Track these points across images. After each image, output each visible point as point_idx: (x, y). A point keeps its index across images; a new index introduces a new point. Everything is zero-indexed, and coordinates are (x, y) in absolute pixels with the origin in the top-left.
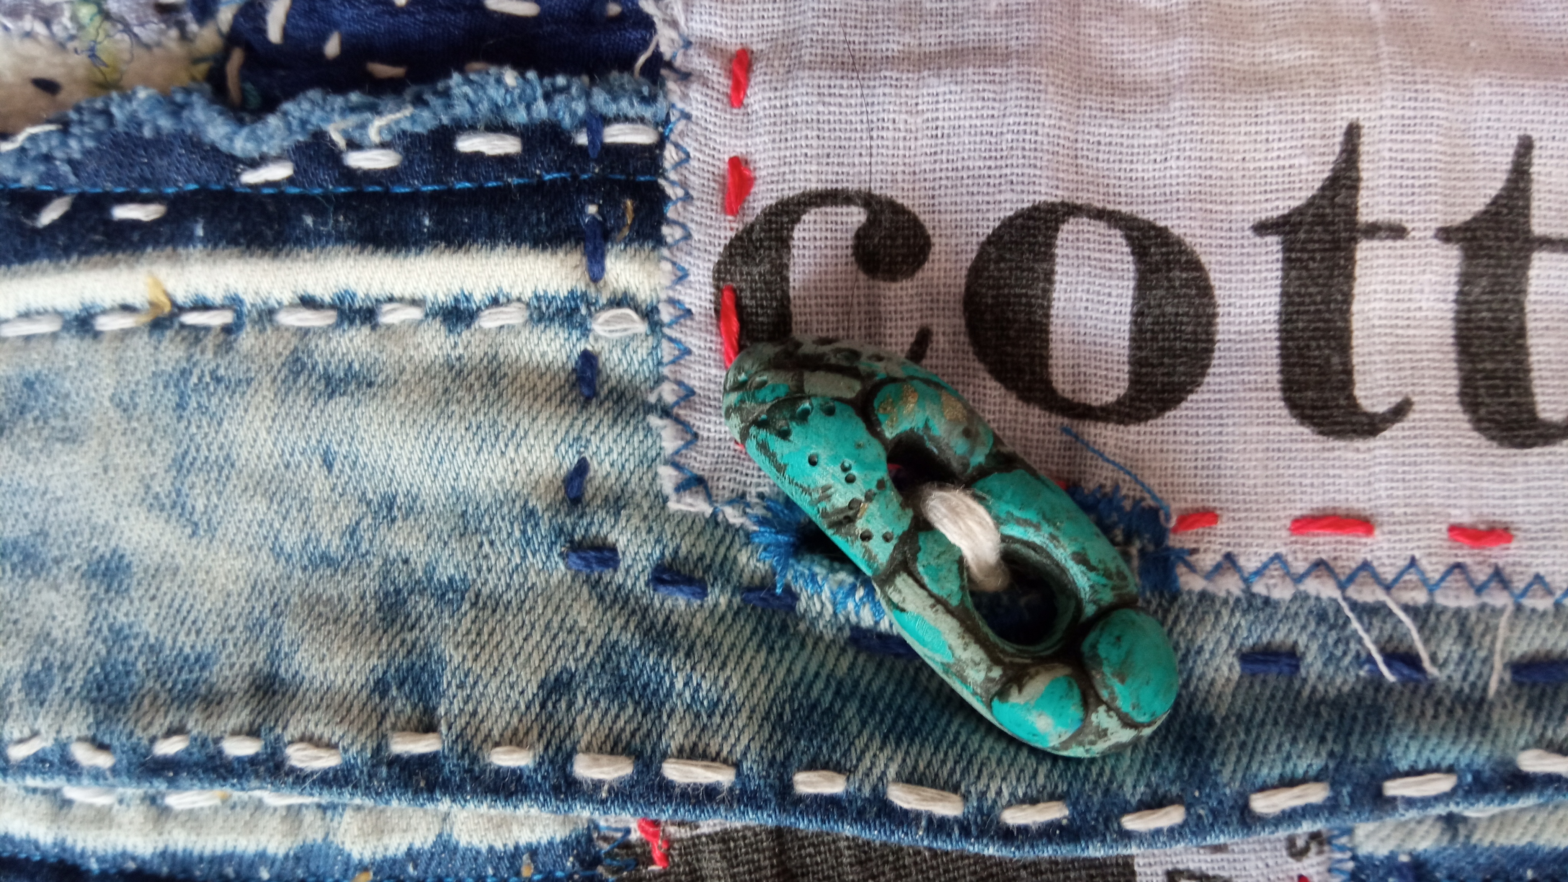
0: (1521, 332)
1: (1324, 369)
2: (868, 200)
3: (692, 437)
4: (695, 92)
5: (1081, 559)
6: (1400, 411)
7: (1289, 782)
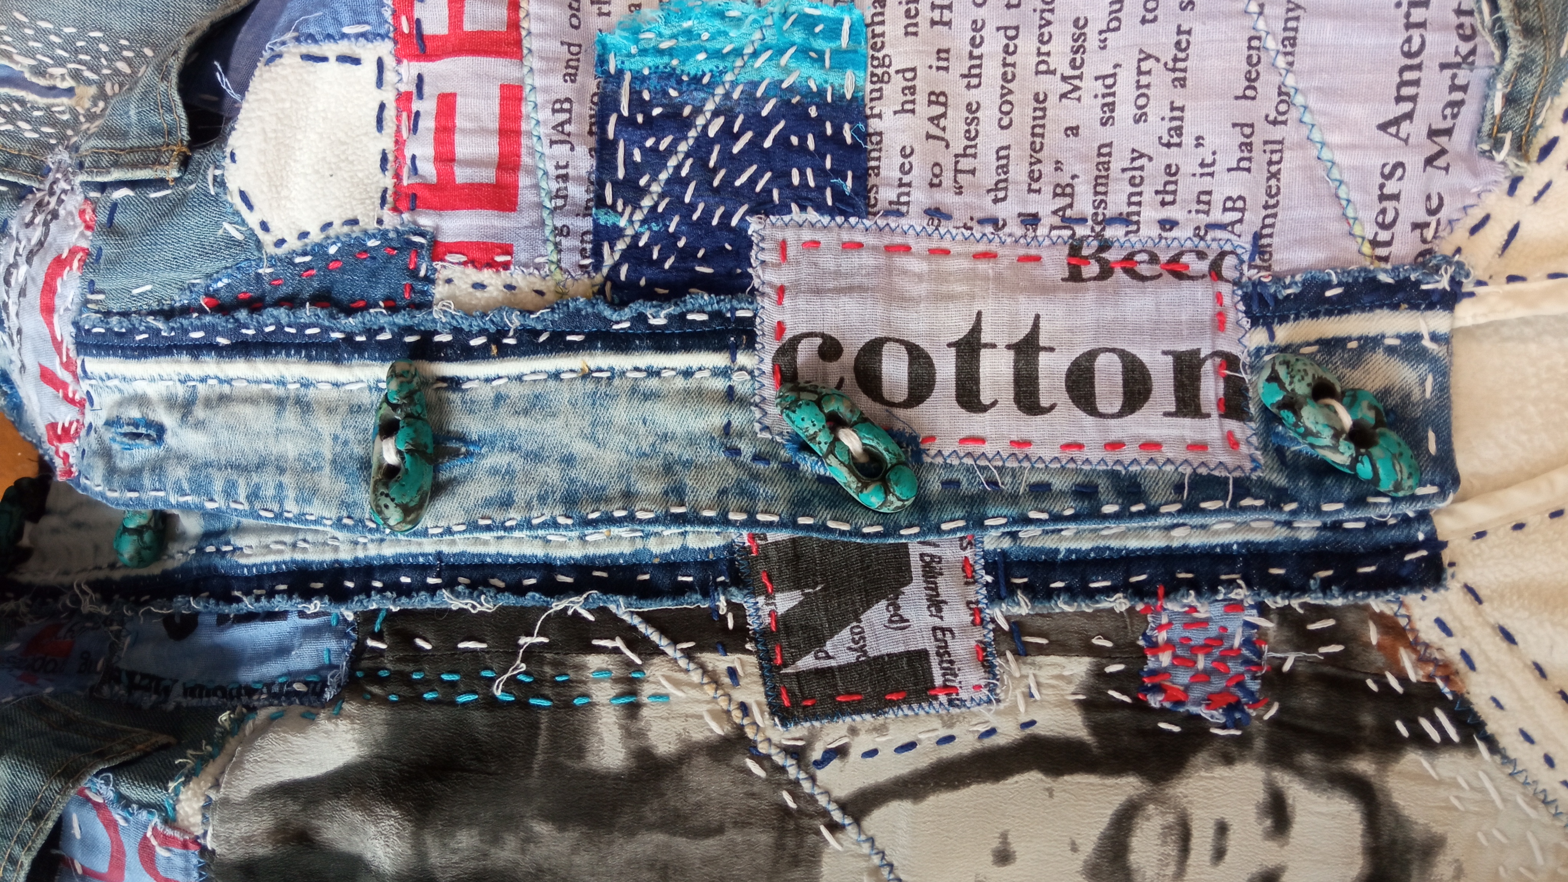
0: (1037, 378)
1: (971, 391)
2: (823, 335)
3: (765, 414)
4: (766, 300)
5: (887, 450)
6: (994, 404)
7: (952, 520)
